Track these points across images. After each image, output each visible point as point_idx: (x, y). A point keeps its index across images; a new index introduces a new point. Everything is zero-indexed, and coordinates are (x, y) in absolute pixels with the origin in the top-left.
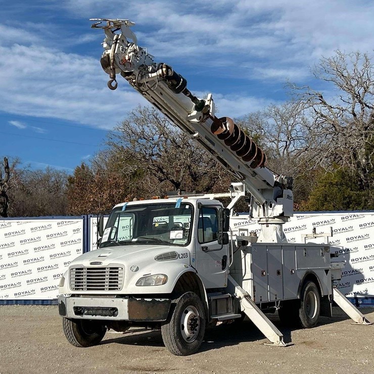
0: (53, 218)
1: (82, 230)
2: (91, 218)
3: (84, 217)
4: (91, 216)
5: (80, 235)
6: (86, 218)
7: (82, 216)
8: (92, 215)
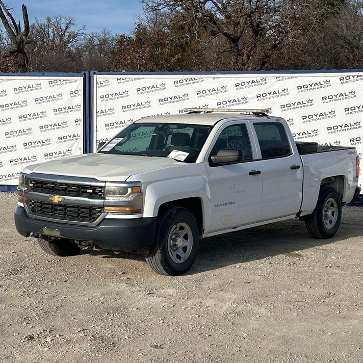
0: (43, 75)
1: (81, 93)
2: (95, 76)
3: (85, 74)
4: (94, 73)
5: (79, 100)
6: (87, 75)
7: (83, 73)
8: (96, 72)
